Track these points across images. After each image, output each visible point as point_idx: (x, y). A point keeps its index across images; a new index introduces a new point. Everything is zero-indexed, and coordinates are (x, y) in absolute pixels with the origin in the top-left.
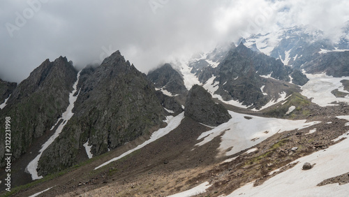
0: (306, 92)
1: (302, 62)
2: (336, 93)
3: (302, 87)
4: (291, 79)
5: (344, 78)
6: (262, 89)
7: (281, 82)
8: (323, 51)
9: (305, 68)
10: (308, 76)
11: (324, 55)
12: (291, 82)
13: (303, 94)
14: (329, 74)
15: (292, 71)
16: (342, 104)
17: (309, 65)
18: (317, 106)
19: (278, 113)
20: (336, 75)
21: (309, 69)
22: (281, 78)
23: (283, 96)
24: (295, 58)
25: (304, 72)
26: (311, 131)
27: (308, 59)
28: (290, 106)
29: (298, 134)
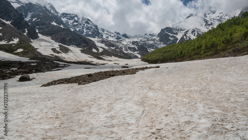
0: (35, 44)
1: (38, 25)
2: (54, 50)
3: (32, 41)
4: (27, 32)
5: (60, 44)
7: (18, 31)
8: (54, 24)
9: (39, 29)
10: (39, 35)
11: (54, 26)
12: (25, 34)
13: (33, 44)
14: (52, 39)
15: (29, 26)
16: (57, 57)
17: (42, 29)
18: (40, 53)
19: (9, 49)
20: (56, 40)
21: (41, 31)
22: (18, 28)
23: (16, 41)
24: (34, 19)
25: (37, 31)
26: (32, 64)
27: (43, 24)
28: (19, 48)
29: (21, 64)
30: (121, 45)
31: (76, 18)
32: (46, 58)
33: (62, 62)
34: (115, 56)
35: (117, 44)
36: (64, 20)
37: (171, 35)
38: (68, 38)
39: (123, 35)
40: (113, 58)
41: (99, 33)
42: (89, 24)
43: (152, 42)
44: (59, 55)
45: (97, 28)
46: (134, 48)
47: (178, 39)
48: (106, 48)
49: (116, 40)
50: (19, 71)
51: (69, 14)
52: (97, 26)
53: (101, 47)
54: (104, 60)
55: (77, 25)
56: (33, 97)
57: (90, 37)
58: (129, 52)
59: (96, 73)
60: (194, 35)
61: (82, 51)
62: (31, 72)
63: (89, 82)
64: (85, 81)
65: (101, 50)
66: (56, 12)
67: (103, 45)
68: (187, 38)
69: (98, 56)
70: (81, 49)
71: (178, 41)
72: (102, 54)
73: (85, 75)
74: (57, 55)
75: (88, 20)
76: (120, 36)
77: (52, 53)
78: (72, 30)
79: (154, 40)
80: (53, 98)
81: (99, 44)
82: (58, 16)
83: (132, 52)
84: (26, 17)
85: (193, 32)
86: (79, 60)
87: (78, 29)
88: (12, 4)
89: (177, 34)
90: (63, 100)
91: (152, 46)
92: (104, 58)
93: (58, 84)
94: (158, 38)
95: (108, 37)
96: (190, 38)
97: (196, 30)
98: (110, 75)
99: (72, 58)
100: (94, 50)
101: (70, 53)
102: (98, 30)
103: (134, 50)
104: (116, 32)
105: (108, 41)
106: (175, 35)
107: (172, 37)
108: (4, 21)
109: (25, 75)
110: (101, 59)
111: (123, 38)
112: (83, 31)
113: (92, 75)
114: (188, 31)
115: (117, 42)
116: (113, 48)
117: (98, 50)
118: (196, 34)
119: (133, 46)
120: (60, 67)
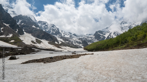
0: (21, 38)
1: (24, 27)
2: (32, 42)
3: (20, 36)
4: (17, 30)
5: (37, 38)
6: (1, 29)
7: (12, 30)
8: (34, 27)
9: (25, 29)
10: (24, 32)
11: (34, 28)
12: (17, 32)
13: (20, 38)
14: (32, 35)
15: (19, 27)
16: (34, 46)
17: (27, 29)
18: (24, 43)
19: (6, 40)
20: (34, 36)
21: (26, 30)
22: (13, 28)
23: (11, 35)
24: (22, 24)
25: (24, 31)
26: (19, 50)
27: (27, 27)
28: (12, 40)
29: (12, 49)
30: (72, 40)
31: (47, 24)
32: (28, 46)
33: (37, 49)
34: (68, 46)
35: (70, 39)
36: (40, 25)
37: (102, 35)
38: (41, 35)
39: (74, 35)
40: (67, 48)
41: (59, 33)
42: (54, 27)
43: (90, 39)
44: (35, 45)
45: (58, 30)
46: (80, 42)
47: (105, 37)
48: (63, 41)
49: (69, 37)
50: (10, 53)
51: (43, 22)
52: (58, 29)
53: (60, 41)
54: (62, 48)
55: (47, 28)
56: (13, 71)
57: (54, 35)
58: (77, 44)
59: (55, 57)
60: (115, 35)
61: (49, 43)
62: (17, 54)
63: (50, 62)
64: (48, 62)
65: (60, 43)
66: (35, 20)
67: (62, 40)
68: (111, 37)
69: (58, 46)
70: (48, 41)
71: (106, 38)
72: (61, 45)
73: (48, 58)
74: (34, 44)
75: (54, 25)
76: (72, 35)
77: (31, 43)
78: (44, 30)
79: (91, 38)
80: (25, 72)
81: (59, 39)
82: (36, 22)
83: (78, 44)
84: (18, 22)
85: (114, 33)
86: (47, 48)
87: (47, 30)
88: (11, 15)
89: (105, 34)
90: (31, 74)
91: (90, 41)
92: (62, 47)
93: (32, 62)
94: (94, 37)
95: (64, 35)
96: (112, 37)
97: (116, 32)
98: (63, 58)
99: (43, 46)
100: (56, 43)
101: (42, 44)
102: (59, 31)
103: (80, 43)
104: (69, 33)
105: (64, 37)
106: (104, 35)
107: (102, 36)
108: (5, 24)
109: (13, 56)
110: (60, 48)
111: (73, 36)
112: (51, 31)
113: (52, 58)
114: (111, 33)
115: (70, 38)
116: (67, 42)
117: (58, 42)
118: (116, 35)
119: (79, 41)
120: (35, 52)
